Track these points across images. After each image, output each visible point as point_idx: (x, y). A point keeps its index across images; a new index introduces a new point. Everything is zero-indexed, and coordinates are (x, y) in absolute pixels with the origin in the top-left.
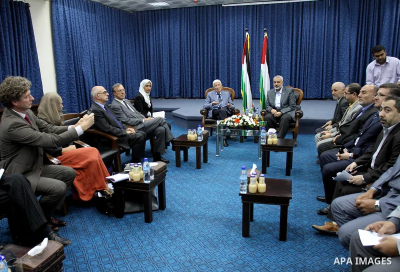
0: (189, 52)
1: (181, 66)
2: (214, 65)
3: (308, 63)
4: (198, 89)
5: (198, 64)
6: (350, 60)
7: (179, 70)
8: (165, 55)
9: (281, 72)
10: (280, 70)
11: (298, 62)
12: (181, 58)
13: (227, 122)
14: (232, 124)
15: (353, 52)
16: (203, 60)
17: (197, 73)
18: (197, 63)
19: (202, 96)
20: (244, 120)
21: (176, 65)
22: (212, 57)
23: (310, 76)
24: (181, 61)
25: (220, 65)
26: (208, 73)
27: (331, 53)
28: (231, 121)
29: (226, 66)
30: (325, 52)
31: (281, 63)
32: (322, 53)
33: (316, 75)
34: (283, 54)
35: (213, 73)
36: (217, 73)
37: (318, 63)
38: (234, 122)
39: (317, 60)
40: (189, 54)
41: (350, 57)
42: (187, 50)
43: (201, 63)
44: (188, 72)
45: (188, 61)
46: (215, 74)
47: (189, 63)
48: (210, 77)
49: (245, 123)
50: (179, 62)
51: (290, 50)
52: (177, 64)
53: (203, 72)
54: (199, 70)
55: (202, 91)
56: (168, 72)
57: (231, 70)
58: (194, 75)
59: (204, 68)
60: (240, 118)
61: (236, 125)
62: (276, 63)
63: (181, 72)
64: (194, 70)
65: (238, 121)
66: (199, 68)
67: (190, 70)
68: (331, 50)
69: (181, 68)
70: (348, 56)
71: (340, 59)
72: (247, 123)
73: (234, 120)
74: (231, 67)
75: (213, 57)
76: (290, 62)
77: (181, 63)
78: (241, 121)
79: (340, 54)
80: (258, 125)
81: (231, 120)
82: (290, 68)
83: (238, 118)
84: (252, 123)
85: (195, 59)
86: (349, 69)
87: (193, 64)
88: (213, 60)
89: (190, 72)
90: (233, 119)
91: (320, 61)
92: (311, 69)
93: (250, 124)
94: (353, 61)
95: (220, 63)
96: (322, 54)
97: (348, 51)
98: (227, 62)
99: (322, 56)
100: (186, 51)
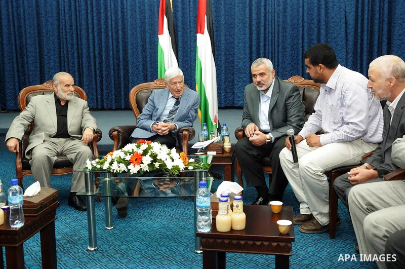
0: (74, 27)
1: (60, 54)
2: (118, 51)
3: (278, 46)
4: (93, 95)
5: (91, 50)
6: (347, 40)
7: (57, 60)
8: (30, 33)
9: (233, 62)
10: (232, 58)
11: (262, 44)
12: (59, 39)
13: (111, 163)
14: (123, 167)
15: (351, 27)
16: (100, 44)
17: (89, 66)
18: (89, 47)
19: (100, 107)
20: (154, 157)
21: (52, 52)
22: (115, 37)
23: (282, 68)
24: (59, 44)
25: (129, 51)
26: (108, 66)
27: (316, 29)
28: (121, 161)
29: (140, 53)
30: (306, 29)
31: (234, 47)
32: (301, 29)
33: (292, 66)
34: (236, 31)
35: (119, 65)
36: (124, 66)
37: (295, 47)
38: (128, 163)
39: (292, 41)
40: (75, 32)
41: (346, 36)
42: (71, 26)
43: (97, 48)
44: (73, 63)
45: (72, 45)
46: (122, 67)
47: (75, 47)
48: (112, 71)
49: (157, 165)
50: (57, 46)
51: (247, 25)
52: (54, 50)
53: (101, 63)
54: (92, 60)
55: (99, 96)
56: (36, 62)
57: (148, 59)
58: (85, 69)
59: (101, 57)
60: (145, 152)
61: (134, 169)
62: (226, 48)
63: (61, 65)
64: (85, 60)
65: (138, 159)
66: (92, 57)
67: (76, 60)
68: (316, 25)
69: (60, 57)
70: (343, 34)
71: (329, 40)
72: (163, 165)
73: (128, 158)
74: (148, 54)
75: (118, 38)
76: (248, 45)
77: (60, 48)
78: (147, 160)
79: (331, 31)
80: (191, 168)
81: (123, 156)
82: (248, 55)
83: (140, 151)
84: (175, 164)
85: (84, 41)
86: (347, 55)
87: (82, 49)
88: (118, 43)
89: (76, 65)
90: (126, 153)
91: (298, 44)
92: (283, 57)
93: (169, 165)
94: (351, 43)
95: (129, 47)
96: (301, 32)
97: (344, 25)
98: (143, 46)
99: (301, 34)
100: (68, 27)
